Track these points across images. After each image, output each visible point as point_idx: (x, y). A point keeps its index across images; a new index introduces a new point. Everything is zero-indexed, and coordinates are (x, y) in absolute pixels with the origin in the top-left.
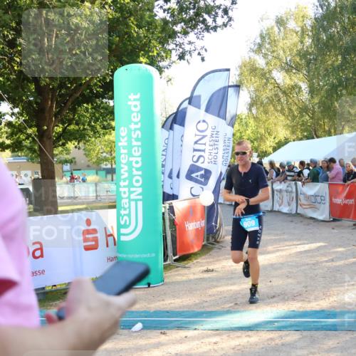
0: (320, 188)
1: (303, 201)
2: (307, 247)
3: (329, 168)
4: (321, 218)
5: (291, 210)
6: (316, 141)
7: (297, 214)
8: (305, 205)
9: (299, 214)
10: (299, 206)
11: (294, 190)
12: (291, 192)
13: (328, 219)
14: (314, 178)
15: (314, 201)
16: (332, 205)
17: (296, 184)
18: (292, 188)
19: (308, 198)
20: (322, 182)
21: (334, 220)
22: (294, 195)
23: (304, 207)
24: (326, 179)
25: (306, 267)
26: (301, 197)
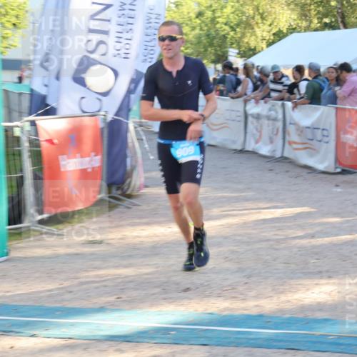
0: (322, 115)
1: (293, 136)
2: (278, 213)
3: (339, 81)
4: (321, 167)
5: (274, 151)
6: (341, 33)
7: (283, 159)
8: (295, 143)
9: (286, 158)
10: (287, 145)
11: (280, 116)
12: (275, 120)
13: (332, 170)
14: (314, 97)
15: (311, 137)
16: (339, 145)
17: (283, 105)
18: (277, 112)
19: (301, 130)
20: (325, 105)
21: (344, 172)
22: (280, 124)
23: (295, 146)
24: (334, 100)
25: (264, 245)
26: (291, 129)
